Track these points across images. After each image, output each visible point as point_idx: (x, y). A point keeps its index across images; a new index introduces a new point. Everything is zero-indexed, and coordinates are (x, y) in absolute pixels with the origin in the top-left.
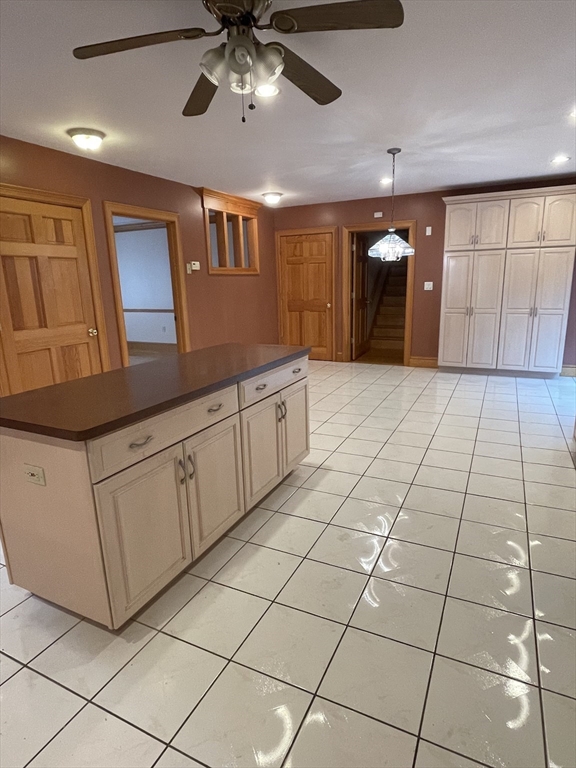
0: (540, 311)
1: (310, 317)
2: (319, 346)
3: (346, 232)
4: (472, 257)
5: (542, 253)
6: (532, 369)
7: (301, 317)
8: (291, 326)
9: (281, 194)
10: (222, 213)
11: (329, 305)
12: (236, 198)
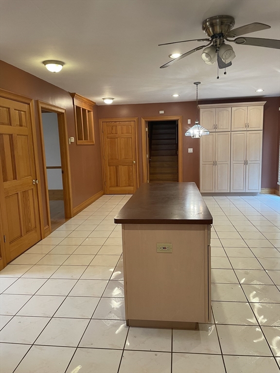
0: (249, 162)
1: (123, 170)
2: (130, 186)
3: (143, 121)
4: (214, 135)
5: (248, 134)
6: (247, 191)
7: (117, 169)
8: (110, 174)
9: (113, 99)
10: (80, 108)
11: (134, 162)
12: (87, 99)
